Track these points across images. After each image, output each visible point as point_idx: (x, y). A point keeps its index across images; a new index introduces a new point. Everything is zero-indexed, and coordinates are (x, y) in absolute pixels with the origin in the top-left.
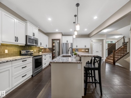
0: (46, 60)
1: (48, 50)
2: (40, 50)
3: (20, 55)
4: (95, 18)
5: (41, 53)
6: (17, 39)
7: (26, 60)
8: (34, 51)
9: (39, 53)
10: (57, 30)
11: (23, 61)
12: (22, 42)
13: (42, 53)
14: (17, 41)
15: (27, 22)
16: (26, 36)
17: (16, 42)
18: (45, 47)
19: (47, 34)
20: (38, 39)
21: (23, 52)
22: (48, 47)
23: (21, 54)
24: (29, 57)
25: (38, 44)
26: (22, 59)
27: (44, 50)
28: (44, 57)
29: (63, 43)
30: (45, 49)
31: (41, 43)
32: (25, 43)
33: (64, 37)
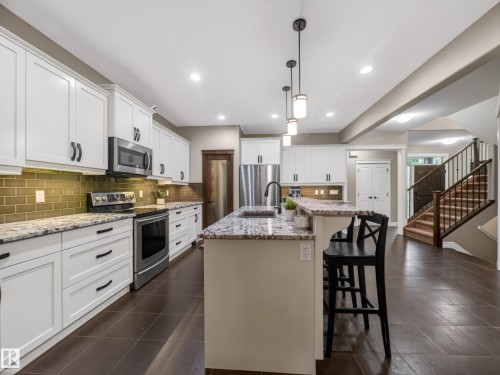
0: (181, 229)
1: (186, 191)
2: (158, 191)
3: (88, 211)
4: (366, 70)
5: (161, 201)
6: (76, 152)
7: (111, 229)
8: (137, 194)
9: (155, 203)
10: (222, 118)
11: (99, 232)
12: (95, 161)
13: (166, 202)
14: (79, 160)
15: (111, 90)
16: (111, 140)
17: (75, 163)
18: (176, 179)
19: (186, 132)
20: (151, 151)
21: (99, 199)
22: (187, 180)
23: (90, 208)
24: (122, 218)
25: (151, 169)
26: (96, 224)
27: (172, 190)
28: (172, 217)
29: (246, 167)
30: (177, 187)
31: (162, 165)
32: (105, 167)
33: (247, 143)
